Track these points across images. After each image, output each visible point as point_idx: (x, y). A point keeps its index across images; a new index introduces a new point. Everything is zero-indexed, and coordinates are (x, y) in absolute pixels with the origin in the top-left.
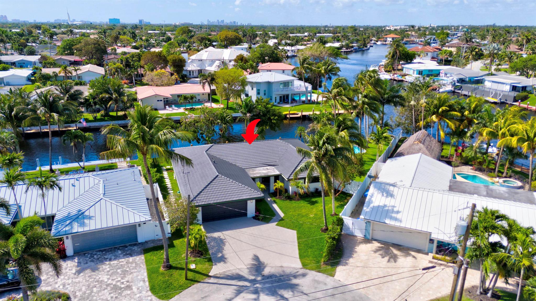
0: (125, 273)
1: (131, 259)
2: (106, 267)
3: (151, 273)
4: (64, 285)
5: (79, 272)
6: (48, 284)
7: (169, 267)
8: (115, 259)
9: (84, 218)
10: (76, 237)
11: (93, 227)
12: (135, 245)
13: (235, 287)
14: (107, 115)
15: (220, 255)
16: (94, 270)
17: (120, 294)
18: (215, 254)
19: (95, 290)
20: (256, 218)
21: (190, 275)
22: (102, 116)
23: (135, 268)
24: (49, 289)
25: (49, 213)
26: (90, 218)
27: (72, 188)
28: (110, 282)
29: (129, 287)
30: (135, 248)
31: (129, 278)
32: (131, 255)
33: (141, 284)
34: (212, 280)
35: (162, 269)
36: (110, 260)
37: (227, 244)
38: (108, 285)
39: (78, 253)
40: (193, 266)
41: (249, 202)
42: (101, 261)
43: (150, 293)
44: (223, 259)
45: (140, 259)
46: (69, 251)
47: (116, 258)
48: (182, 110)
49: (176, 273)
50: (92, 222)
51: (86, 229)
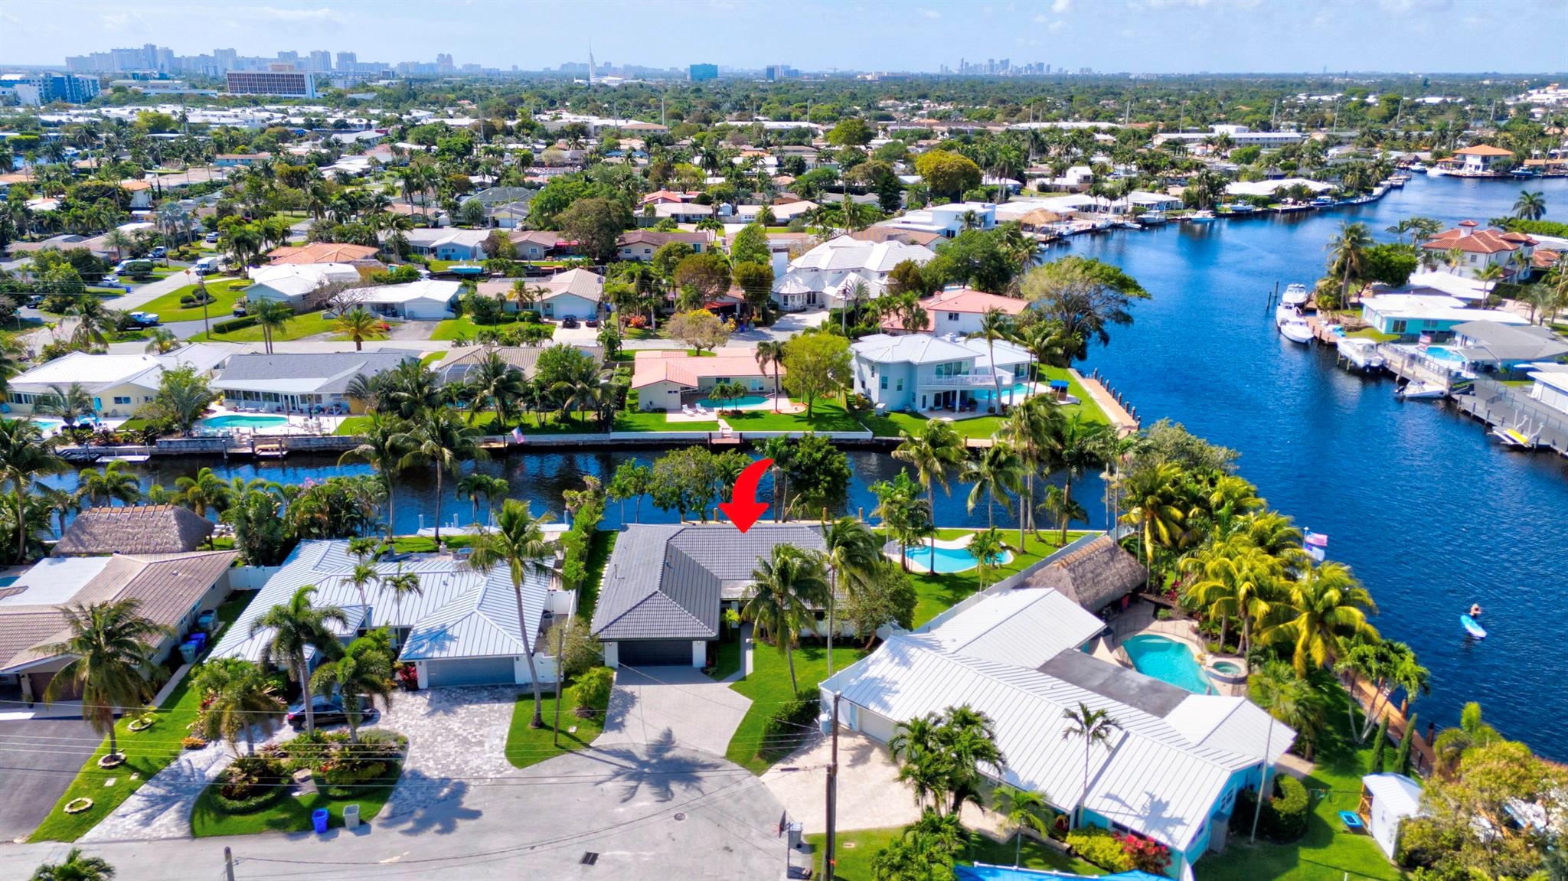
0: (483, 723)
1: (497, 706)
2: (462, 711)
3: (515, 729)
4: (405, 727)
5: (430, 714)
6: (387, 722)
7: (540, 724)
8: (477, 703)
9: (445, 638)
10: (432, 663)
11: (452, 654)
12: (510, 686)
13: (615, 768)
14: (566, 418)
15: (619, 720)
16: (446, 712)
17: (467, 750)
18: (613, 717)
19: (440, 739)
20: (704, 671)
21: (563, 740)
22: (556, 419)
23: (497, 719)
24: (387, 728)
25: (405, 623)
26: (452, 638)
27: (442, 587)
28: (460, 732)
29: (481, 743)
30: (508, 691)
31: (485, 731)
32: (499, 700)
33: (498, 741)
34: (590, 753)
35: (530, 727)
36: (471, 703)
37: (638, 705)
38: (456, 736)
39: (432, 686)
40: (572, 730)
41: (695, 643)
42: (460, 701)
43: (503, 755)
44: (620, 727)
45: (508, 708)
46: (422, 683)
47: (480, 701)
48: (712, 416)
49: (547, 735)
50: (453, 645)
51: (444, 654)
